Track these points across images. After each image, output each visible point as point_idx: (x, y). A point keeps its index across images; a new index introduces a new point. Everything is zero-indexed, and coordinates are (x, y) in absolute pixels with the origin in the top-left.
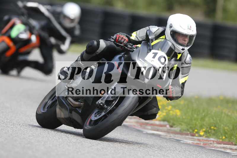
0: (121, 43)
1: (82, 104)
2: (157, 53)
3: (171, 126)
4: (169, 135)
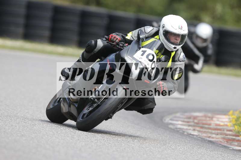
0: (113, 42)
2: (146, 51)
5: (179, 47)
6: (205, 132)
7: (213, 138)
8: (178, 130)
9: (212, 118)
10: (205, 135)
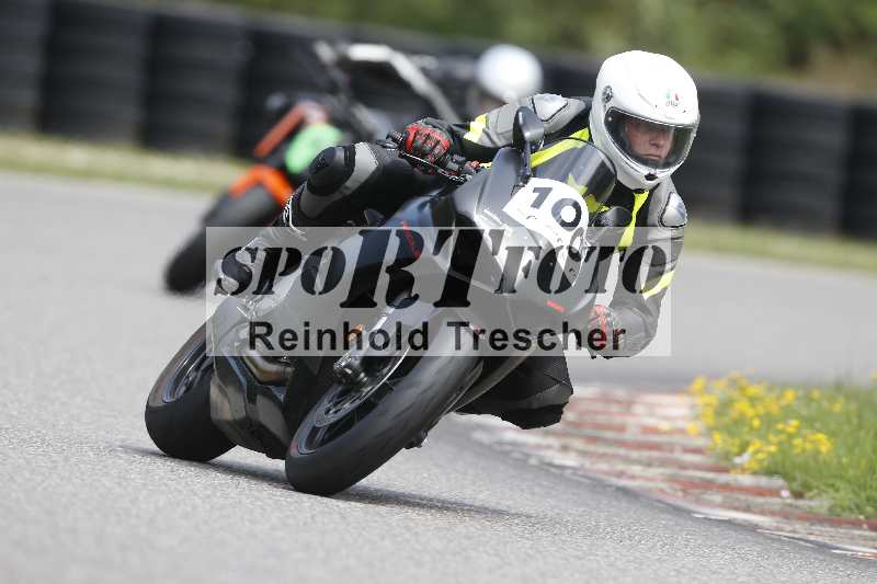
0: (424, 155)
1: (289, 370)
2: (550, 190)
3: (798, 495)
4: (789, 528)
5: (664, 175)
6: (603, 456)
7: (633, 477)
8: (508, 448)
9: (628, 405)
10: (603, 466)
